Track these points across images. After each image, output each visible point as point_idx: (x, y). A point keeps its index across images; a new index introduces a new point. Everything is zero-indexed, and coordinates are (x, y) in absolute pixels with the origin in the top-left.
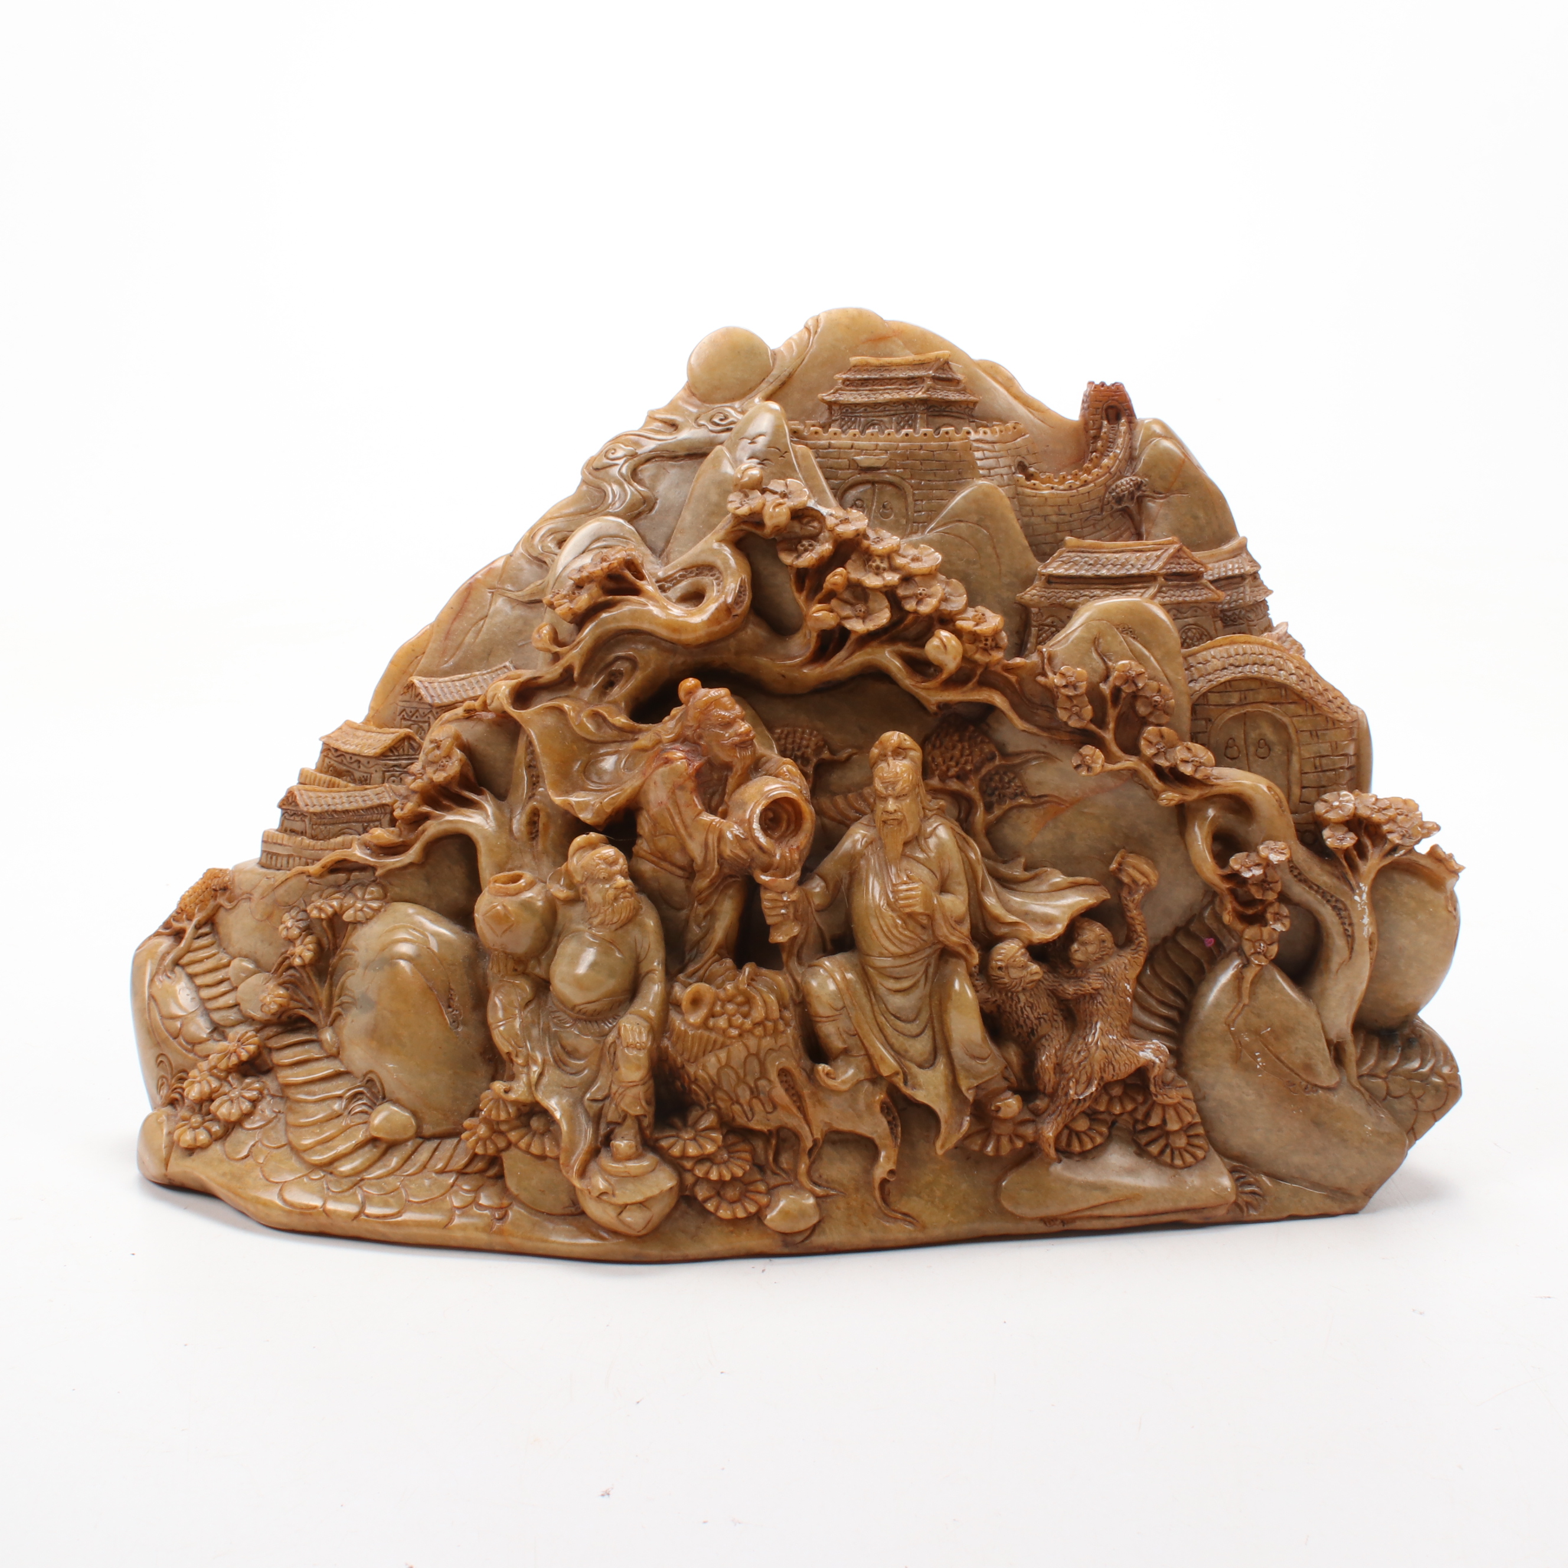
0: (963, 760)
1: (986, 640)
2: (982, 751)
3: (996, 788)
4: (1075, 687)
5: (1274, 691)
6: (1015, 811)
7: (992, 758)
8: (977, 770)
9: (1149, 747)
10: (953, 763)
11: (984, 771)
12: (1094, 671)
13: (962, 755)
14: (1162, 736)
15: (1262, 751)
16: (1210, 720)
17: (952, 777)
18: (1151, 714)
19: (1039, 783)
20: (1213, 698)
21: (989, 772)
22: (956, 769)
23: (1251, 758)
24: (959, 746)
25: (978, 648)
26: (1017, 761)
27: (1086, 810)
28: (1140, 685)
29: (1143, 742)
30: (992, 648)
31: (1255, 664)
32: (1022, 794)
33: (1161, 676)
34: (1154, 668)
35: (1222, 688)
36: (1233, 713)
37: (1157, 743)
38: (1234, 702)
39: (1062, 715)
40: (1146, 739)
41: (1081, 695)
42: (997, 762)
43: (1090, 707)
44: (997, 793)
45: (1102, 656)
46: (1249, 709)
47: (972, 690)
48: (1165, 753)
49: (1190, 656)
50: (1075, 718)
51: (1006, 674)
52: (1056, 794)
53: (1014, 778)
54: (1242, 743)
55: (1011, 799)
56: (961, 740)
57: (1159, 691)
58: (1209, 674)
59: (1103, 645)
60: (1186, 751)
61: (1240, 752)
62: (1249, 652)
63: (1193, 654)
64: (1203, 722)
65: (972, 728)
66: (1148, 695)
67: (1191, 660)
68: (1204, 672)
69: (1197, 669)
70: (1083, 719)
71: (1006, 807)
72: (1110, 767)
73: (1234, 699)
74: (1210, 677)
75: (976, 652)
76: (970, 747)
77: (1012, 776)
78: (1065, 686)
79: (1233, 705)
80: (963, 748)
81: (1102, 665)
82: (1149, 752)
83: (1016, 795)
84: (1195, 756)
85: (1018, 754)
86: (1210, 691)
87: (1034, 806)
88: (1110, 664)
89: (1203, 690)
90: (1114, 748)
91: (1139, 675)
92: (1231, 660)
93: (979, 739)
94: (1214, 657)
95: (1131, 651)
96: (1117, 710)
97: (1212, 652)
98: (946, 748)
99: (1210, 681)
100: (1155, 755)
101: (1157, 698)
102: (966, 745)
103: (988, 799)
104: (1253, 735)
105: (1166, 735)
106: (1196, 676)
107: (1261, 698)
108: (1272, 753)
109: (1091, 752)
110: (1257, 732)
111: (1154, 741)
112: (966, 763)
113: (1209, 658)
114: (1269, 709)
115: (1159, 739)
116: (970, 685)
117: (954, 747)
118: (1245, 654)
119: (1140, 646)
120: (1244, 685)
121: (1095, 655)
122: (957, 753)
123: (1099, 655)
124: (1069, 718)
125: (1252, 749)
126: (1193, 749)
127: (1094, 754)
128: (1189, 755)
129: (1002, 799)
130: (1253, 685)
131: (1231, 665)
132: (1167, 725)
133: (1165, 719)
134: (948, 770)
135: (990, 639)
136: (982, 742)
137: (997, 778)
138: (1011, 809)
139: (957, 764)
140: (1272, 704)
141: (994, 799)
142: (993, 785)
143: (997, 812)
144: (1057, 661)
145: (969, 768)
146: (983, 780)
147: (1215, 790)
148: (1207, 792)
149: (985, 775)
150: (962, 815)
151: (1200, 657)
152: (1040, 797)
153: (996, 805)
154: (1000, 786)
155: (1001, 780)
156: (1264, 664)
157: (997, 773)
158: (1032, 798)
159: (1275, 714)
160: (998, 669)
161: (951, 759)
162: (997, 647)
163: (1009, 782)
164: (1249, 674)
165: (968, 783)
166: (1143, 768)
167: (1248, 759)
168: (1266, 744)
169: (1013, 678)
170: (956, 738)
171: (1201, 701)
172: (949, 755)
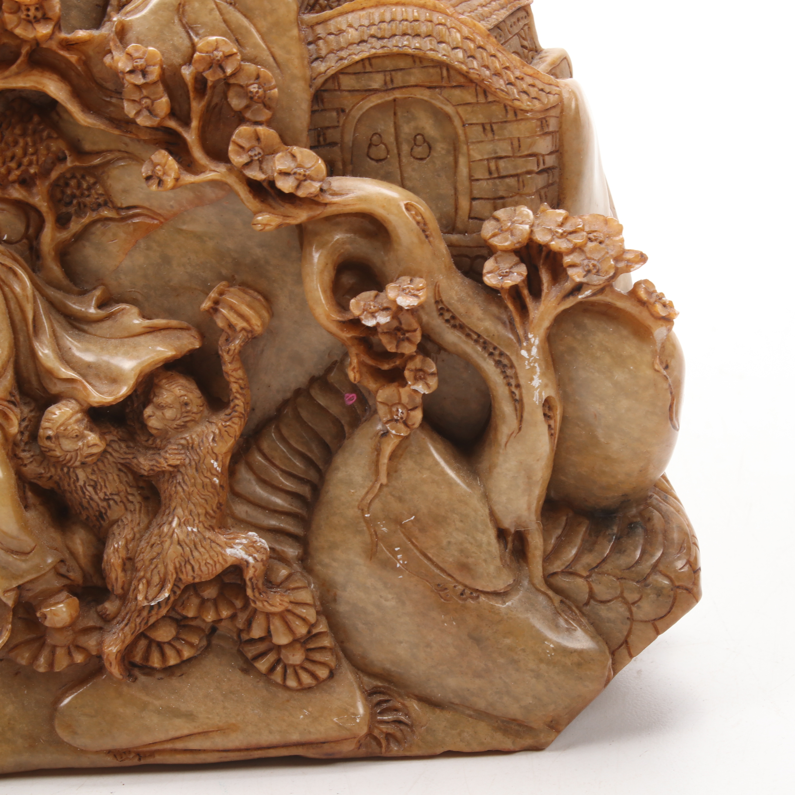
0: (26, 160)
1: (28, 10)
2: (48, 148)
3: (74, 196)
4: (144, 73)
5: (431, 70)
6: (99, 225)
7: (63, 159)
8: (45, 173)
9: (238, 154)
10: (13, 165)
11: (54, 175)
12: (177, 49)
13: (25, 154)
14: (258, 139)
15: (419, 151)
16: (343, 111)
17: (14, 182)
18: (247, 107)
19: (125, 191)
20: (347, 82)
21: (62, 176)
22: (17, 173)
23: (404, 160)
24: (21, 142)
25: (20, 19)
26: (97, 161)
27: (184, 227)
28: (229, 71)
29: (231, 148)
30: (37, 20)
31: (404, 34)
32: (105, 204)
33: (266, 56)
34: (256, 46)
35: (359, 68)
36: (374, 100)
37: (251, 149)
38: (375, 86)
39: (130, 110)
40: (235, 143)
41: (155, 83)
42: (69, 163)
43: (165, 99)
44: (75, 202)
45: (188, 27)
46: (397, 94)
47: (17, 74)
48: (261, 162)
49: (318, 24)
50: (145, 113)
51: (62, 53)
52: (147, 204)
53: (95, 184)
54: (392, 139)
55: (93, 210)
56: (24, 134)
57: (258, 77)
58: (342, 49)
59: (190, 16)
60: (289, 158)
61: (388, 152)
62: (399, 17)
63: (324, 22)
64: (334, 114)
65: (36, 119)
66: (243, 82)
67: (320, 30)
68: (334, 46)
69: (326, 42)
70: (156, 116)
71: (85, 220)
72: (189, 178)
73: (377, 82)
74: (343, 54)
75: (17, 26)
76: (34, 144)
77: (92, 180)
78: (131, 72)
79: (376, 91)
80: (26, 144)
81: (187, 42)
82: (238, 159)
83: (99, 205)
84: (300, 166)
85: (98, 153)
86: (342, 72)
87: (123, 219)
88: (196, 39)
89: (331, 72)
90: (198, 154)
91: (229, 56)
92: (373, 30)
93: (45, 134)
94: (350, 26)
95: (225, 21)
96: (203, 103)
97: (350, 17)
98: (7, 144)
99: (342, 59)
100: (247, 165)
101: (254, 88)
102: (29, 139)
103: (64, 210)
104: (407, 129)
105: (262, 137)
106: (323, 53)
107: (413, 80)
108: (434, 154)
109: (164, 161)
110: (413, 124)
111: (246, 145)
112: (30, 164)
113: (344, 27)
114: (424, 95)
115: (255, 143)
116: (14, 68)
117: (16, 143)
118: (393, 20)
119: (239, 15)
120: (389, 64)
121: (179, 28)
122: (18, 151)
123: (184, 26)
124: (138, 113)
125: (405, 148)
126: (299, 156)
127: (165, 164)
128: (293, 165)
129: (82, 209)
130: (402, 64)
131: (373, 36)
132: (269, 123)
133: (266, 115)
134: (9, 171)
135: (32, 9)
136: (49, 137)
137: (73, 183)
138: (94, 222)
139: (19, 165)
140: (429, 88)
141: (72, 209)
142: (69, 192)
143: (75, 226)
144: (131, 35)
145: (32, 171)
146: (55, 185)
147: (330, 211)
148: (319, 212)
149: (58, 179)
150: (31, 231)
151: (332, 26)
152: (129, 208)
153: (73, 218)
154: (78, 193)
155: (79, 186)
156: (418, 35)
157: (73, 177)
158: (118, 209)
159: (433, 102)
160: (53, 45)
161: (12, 158)
162: (46, 18)
163: (89, 188)
164: (395, 49)
165: (35, 190)
166: (232, 180)
167: (400, 161)
168: (425, 141)
169: (73, 58)
170: (17, 131)
171: (329, 85)
172: (9, 154)
